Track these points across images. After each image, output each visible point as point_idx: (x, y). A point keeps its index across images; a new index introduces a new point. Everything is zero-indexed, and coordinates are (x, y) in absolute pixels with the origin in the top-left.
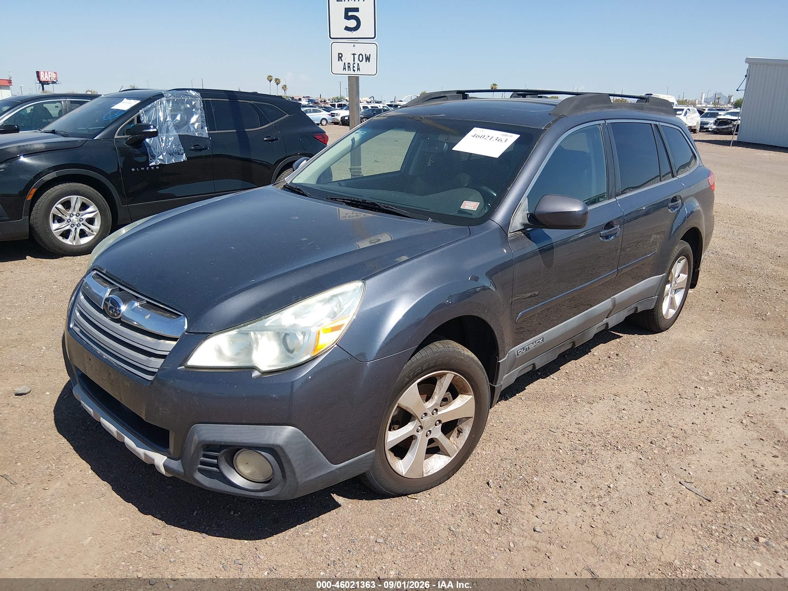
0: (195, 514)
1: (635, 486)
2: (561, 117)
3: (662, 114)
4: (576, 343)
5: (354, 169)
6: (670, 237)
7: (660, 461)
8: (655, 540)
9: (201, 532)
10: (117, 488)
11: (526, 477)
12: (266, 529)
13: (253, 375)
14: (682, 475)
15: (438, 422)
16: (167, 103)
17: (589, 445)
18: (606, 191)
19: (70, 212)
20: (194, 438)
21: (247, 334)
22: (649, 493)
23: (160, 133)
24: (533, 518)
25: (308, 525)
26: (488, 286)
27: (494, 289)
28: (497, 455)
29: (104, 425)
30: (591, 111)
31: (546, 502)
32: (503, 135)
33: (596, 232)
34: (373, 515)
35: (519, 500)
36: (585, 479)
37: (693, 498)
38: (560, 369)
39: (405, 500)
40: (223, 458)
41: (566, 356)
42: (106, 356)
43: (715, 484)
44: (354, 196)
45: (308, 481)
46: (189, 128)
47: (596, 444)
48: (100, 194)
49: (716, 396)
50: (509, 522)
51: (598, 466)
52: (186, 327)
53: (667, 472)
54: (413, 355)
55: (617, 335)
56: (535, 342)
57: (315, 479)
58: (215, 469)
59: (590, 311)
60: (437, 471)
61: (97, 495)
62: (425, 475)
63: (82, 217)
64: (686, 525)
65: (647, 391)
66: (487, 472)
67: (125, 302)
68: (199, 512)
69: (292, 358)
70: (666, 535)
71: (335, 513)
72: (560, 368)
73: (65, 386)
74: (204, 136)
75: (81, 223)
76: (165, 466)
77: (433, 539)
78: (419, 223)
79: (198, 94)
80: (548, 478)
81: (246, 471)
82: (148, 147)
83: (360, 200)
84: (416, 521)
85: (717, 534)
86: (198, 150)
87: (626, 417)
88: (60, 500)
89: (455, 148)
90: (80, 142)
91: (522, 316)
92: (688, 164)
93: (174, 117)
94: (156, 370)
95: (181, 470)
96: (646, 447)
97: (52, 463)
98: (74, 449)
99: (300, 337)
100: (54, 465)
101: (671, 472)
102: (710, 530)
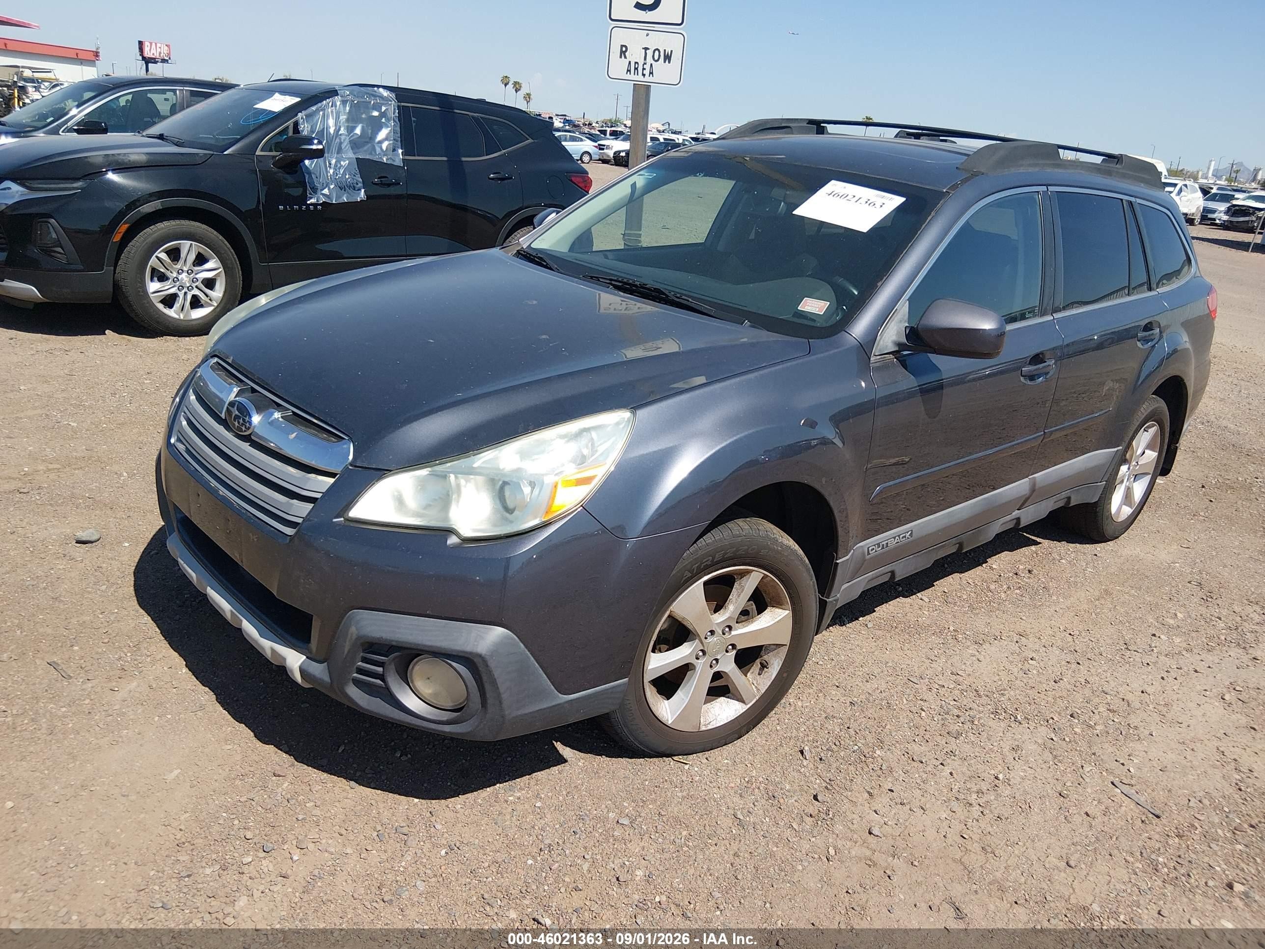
0: (340, 751)
1: (1039, 781)
2: (975, 175)
3: (1142, 185)
4: (965, 545)
5: (629, 235)
6: (1135, 389)
7: (1083, 745)
8: (1063, 868)
9: (349, 778)
10: (224, 699)
11: (863, 748)
12: (449, 784)
13: (449, 542)
14: (1117, 772)
15: (730, 647)
16: (341, 106)
17: (970, 709)
18: (1038, 304)
19: (178, 266)
20: (350, 632)
21: (444, 477)
22: (1060, 795)
23: (328, 153)
24: (869, 813)
25: (514, 785)
26: (831, 438)
27: (840, 444)
28: (820, 710)
29: (212, 600)
30: (1025, 169)
31: (892, 791)
32: (877, 196)
33: (1015, 367)
34: (616, 781)
35: (849, 784)
36: (958, 762)
37: (1131, 810)
38: (934, 586)
39: (668, 763)
40: (393, 666)
41: (946, 566)
42: (223, 491)
43: (1169, 791)
44: (628, 277)
45: (521, 715)
46: (374, 149)
47: (981, 709)
48: (226, 242)
49: (1184, 653)
50: (831, 816)
51: (982, 744)
52: (351, 457)
53: (1093, 764)
54: (701, 536)
55: (1034, 540)
56: (899, 536)
57: (531, 713)
58: (379, 682)
59: (992, 495)
60: (722, 723)
61: (192, 707)
62: (703, 728)
63: (197, 276)
64: (1116, 851)
65: (1072, 633)
66: (801, 735)
67: (259, 410)
68: (347, 748)
69: (511, 522)
70: (1082, 863)
71: (557, 772)
72: (935, 584)
73: (154, 536)
74: (395, 164)
75: (194, 285)
76: (302, 671)
77: (707, 828)
78: (728, 327)
79: (393, 95)
80: (899, 753)
81: (426, 689)
82: (307, 174)
83: (636, 283)
84: (683, 798)
85: (1166, 870)
86: (385, 184)
87: (1035, 672)
88: (135, 709)
89: (798, 212)
90: (201, 157)
91: (881, 492)
92: (1177, 273)
93: (350, 130)
94: (300, 521)
95: (326, 678)
96: (1063, 721)
97: (126, 651)
98: (161, 633)
99: (527, 490)
100: (129, 654)
101: (1099, 764)
102: (1154, 864)
